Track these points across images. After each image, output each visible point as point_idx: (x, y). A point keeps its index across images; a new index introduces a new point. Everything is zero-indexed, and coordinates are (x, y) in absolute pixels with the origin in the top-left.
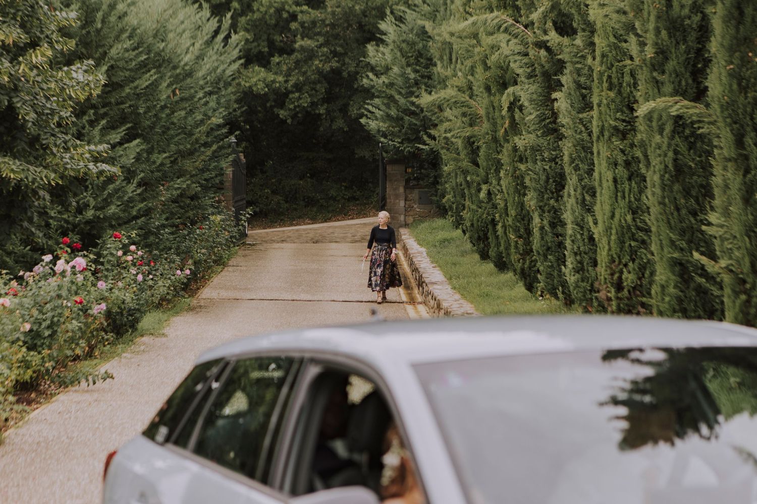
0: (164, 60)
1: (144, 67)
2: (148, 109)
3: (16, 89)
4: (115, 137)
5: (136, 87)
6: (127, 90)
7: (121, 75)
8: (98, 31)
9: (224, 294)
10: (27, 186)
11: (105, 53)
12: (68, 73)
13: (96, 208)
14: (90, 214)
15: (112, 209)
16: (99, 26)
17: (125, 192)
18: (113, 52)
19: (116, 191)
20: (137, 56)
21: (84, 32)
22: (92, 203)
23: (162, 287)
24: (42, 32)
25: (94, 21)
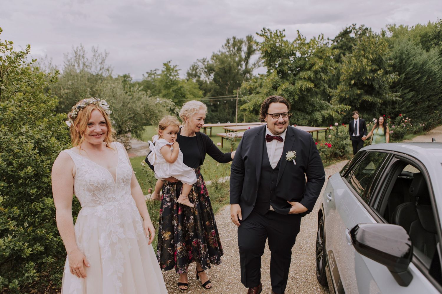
0: (424, 71)
1: (417, 73)
2: (418, 84)
3: (374, 80)
4: (406, 91)
5: (414, 79)
6: (411, 79)
7: (409, 76)
8: (404, 65)
9: (438, 131)
10: (374, 103)
11: (405, 70)
12: (389, 76)
13: (399, 108)
14: (397, 110)
15: (403, 109)
16: (404, 63)
17: (407, 105)
18: (408, 70)
19: (405, 104)
20: (415, 71)
21: (400, 65)
22: (398, 107)
23: (415, 129)
24: (383, 66)
25: (403, 63)
